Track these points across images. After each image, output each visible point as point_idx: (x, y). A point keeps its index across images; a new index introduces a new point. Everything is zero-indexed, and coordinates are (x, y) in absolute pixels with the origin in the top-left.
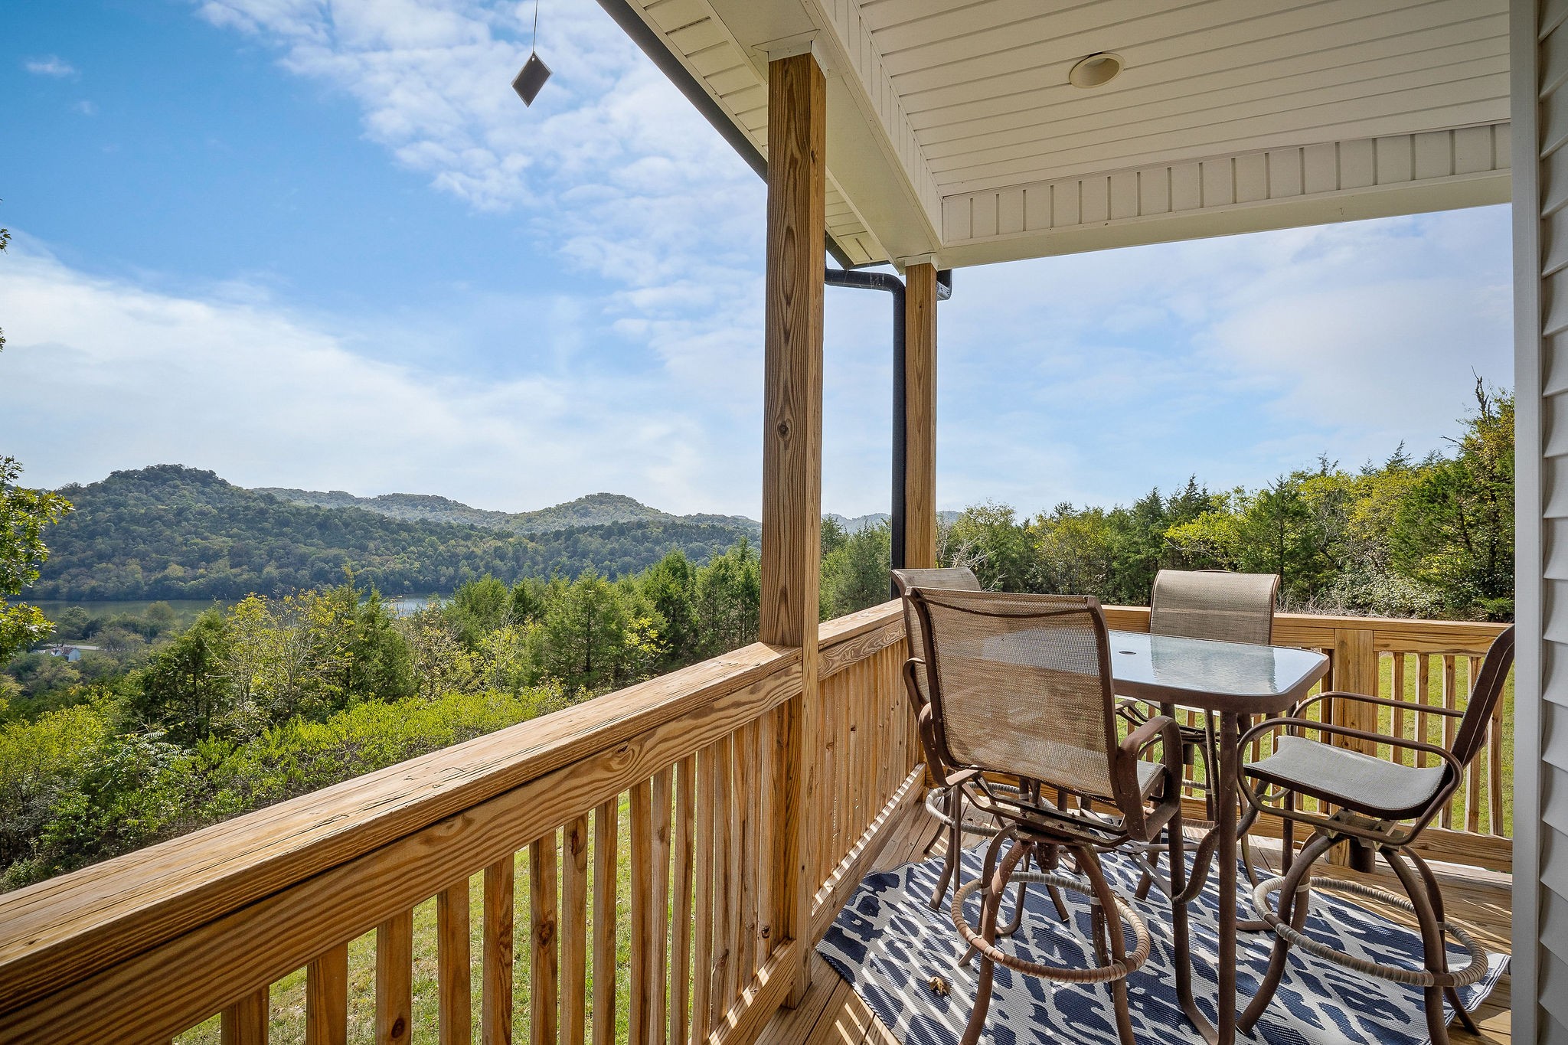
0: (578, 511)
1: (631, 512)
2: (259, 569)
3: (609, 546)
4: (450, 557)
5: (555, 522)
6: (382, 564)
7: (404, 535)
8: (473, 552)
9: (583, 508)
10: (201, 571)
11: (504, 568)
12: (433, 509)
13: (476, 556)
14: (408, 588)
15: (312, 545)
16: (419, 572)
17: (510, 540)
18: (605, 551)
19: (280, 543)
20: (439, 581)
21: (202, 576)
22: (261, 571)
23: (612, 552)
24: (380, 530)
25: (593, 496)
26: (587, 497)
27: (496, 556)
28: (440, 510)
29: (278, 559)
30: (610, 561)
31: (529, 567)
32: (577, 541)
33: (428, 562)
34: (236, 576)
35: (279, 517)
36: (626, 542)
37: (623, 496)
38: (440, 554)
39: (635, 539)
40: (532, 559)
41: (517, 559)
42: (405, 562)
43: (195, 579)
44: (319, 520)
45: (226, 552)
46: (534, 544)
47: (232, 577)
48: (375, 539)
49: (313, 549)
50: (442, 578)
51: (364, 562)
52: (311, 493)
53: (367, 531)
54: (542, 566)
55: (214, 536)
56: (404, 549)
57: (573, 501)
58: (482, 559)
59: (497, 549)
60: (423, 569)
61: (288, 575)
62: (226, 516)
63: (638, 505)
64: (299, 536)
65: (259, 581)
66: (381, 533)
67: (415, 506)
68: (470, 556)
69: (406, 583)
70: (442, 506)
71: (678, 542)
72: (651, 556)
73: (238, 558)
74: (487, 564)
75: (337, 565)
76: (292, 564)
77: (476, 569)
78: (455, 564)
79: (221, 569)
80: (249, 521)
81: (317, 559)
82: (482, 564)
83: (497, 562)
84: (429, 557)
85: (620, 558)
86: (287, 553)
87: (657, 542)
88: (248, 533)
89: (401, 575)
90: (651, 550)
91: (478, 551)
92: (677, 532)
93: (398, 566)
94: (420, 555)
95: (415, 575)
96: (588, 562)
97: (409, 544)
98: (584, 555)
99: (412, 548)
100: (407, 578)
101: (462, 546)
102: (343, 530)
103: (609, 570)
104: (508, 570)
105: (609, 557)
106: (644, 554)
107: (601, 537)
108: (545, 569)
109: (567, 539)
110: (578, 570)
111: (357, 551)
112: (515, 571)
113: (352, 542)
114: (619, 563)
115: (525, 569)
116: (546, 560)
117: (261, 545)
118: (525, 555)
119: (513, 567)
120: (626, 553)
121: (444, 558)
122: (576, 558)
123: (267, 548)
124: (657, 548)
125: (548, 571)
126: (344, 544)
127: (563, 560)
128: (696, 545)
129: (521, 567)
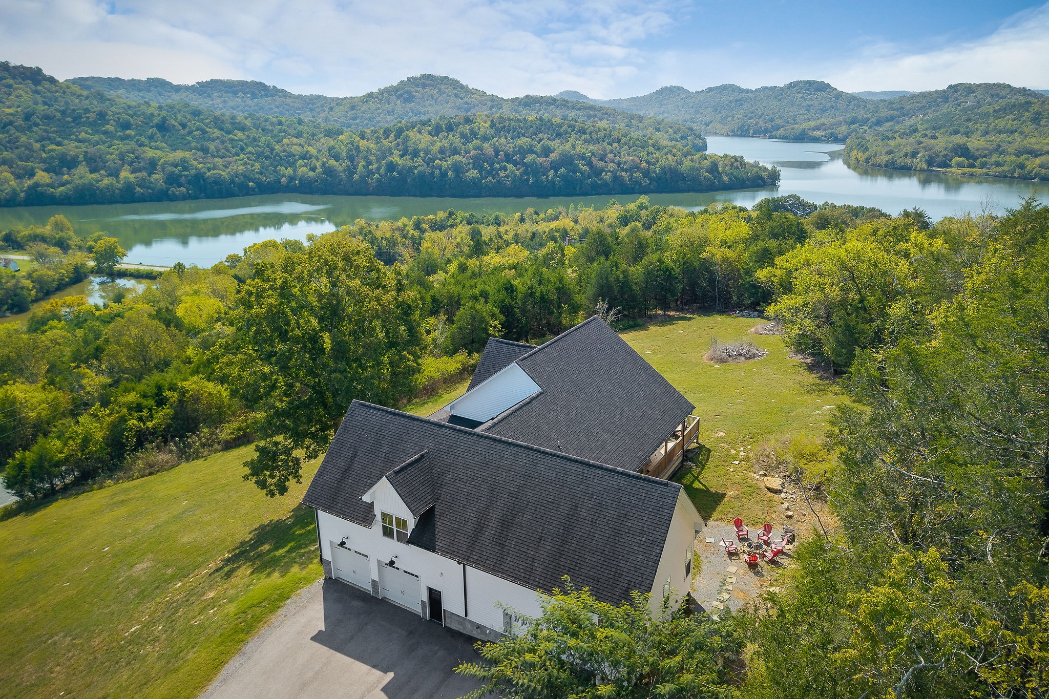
0: (401, 96)
1: (456, 96)
2: (115, 173)
3: (438, 144)
4: (286, 156)
5: (379, 109)
6: (225, 167)
7: (240, 135)
8: (308, 152)
9: (407, 92)
10: (66, 177)
11: (340, 168)
12: (254, 96)
13: (311, 156)
14: (253, 189)
15: (157, 148)
16: (261, 173)
17: (341, 137)
18: (435, 148)
19: (128, 147)
20: (280, 182)
21: (68, 182)
22: (117, 176)
23: (442, 151)
24: (215, 130)
25: (415, 79)
26: (409, 79)
27: (330, 156)
28: (262, 97)
29: (131, 164)
30: (441, 160)
31: (364, 166)
32: (407, 139)
33: (267, 163)
34: (98, 181)
35: (119, 119)
36: (455, 139)
37: (446, 78)
38: (277, 154)
39: (463, 135)
40: (365, 158)
41: (351, 158)
42: (245, 163)
43: (62, 185)
44: (156, 121)
45: (81, 157)
46: (365, 142)
47: (94, 183)
48: (213, 140)
49: (159, 153)
50: (283, 179)
51: (209, 165)
52: (129, 81)
53: (204, 132)
54: (375, 166)
55: (66, 142)
56: (242, 149)
57: (395, 84)
58: (317, 159)
59: (330, 149)
60: (264, 170)
61: (143, 180)
62: (69, 119)
63: (462, 87)
64: (143, 139)
65: (119, 186)
66: (218, 133)
67: (235, 93)
68: (305, 156)
69: (251, 184)
70: (262, 92)
71: (506, 138)
72: (480, 155)
73: (94, 163)
74: (323, 165)
75: (185, 169)
76: (144, 168)
77: (313, 169)
78: (292, 164)
79: (82, 175)
80: (92, 125)
81: (165, 162)
82: (318, 164)
83: (332, 162)
84: (267, 158)
85: (450, 157)
86: (137, 158)
87: (485, 139)
88: (96, 138)
89: (245, 176)
90: (479, 148)
91: (312, 150)
92: (504, 127)
93: (241, 168)
94: (259, 155)
95: (257, 176)
96: (419, 161)
97: (246, 144)
98: (415, 154)
99: (250, 149)
100: (250, 180)
101: (296, 145)
102: (182, 132)
103: (440, 170)
104: (344, 171)
105: (439, 156)
106: (473, 153)
107: (430, 133)
108: (378, 169)
109: (397, 137)
110: (411, 170)
111: (200, 154)
112: (351, 172)
113: (193, 144)
114: (450, 162)
115: (360, 168)
116: (378, 160)
117: (111, 150)
118: (358, 155)
119: (348, 167)
120: (455, 151)
121: (281, 159)
122: (408, 157)
123: (117, 152)
124: (486, 145)
125: (382, 171)
126: (186, 147)
127: (396, 159)
128: (523, 141)
129: (355, 167)
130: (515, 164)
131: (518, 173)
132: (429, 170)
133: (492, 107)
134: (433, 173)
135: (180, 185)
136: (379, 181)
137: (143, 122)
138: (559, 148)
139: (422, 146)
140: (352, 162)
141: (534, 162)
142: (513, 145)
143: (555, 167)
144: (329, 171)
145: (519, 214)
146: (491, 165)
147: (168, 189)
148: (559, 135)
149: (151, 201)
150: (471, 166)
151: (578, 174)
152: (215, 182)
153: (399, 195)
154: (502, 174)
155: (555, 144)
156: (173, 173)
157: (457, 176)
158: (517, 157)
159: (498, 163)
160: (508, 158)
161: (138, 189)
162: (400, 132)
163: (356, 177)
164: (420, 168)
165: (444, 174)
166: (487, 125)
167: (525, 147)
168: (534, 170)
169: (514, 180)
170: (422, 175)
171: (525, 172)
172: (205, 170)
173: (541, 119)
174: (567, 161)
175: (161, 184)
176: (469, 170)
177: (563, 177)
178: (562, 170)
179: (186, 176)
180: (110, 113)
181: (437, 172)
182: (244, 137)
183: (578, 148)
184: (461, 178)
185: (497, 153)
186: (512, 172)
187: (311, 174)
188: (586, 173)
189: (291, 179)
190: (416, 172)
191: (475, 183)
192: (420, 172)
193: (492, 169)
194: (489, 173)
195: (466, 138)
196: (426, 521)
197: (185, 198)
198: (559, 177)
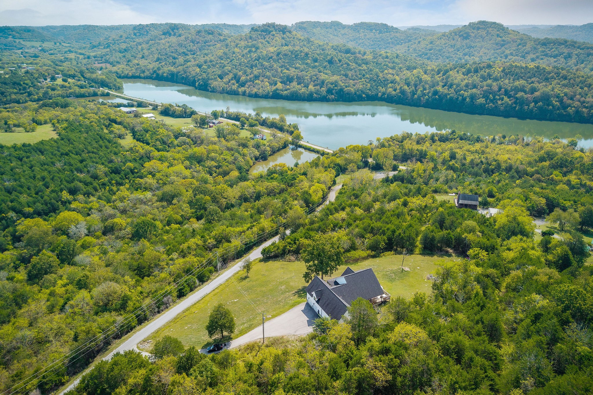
3: (466, 81)
4: (384, 81)
6: (354, 85)
7: (364, 67)
8: (395, 79)
10: (288, 86)
11: (409, 91)
13: (396, 82)
14: (364, 98)
15: (326, 74)
16: (370, 90)
17: (414, 72)
18: (463, 83)
19: (315, 73)
20: (378, 95)
21: (289, 89)
22: (308, 87)
23: (467, 86)
24: (354, 64)
27: (405, 83)
29: (314, 81)
30: (464, 91)
31: (421, 91)
32: (449, 76)
33: (374, 84)
34: (300, 90)
35: (313, 56)
36: (476, 79)
38: (380, 80)
39: (482, 76)
40: (423, 86)
41: (416, 85)
42: (364, 84)
43: (286, 90)
44: (329, 58)
45: (295, 77)
46: (426, 76)
47: (298, 90)
48: (351, 70)
49: (327, 76)
50: (380, 94)
51: (347, 84)
53: (348, 65)
54: (427, 91)
55: (291, 68)
56: (364, 76)
58: (399, 84)
60: (371, 88)
61: (318, 90)
62: (294, 56)
64: (321, 68)
65: (308, 92)
66: (354, 66)
68: (393, 82)
69: (363, 95)
71: (509, 79)
72: (489, 89)
73: (300, 80)
74: (401, 88)
75: (336, 86)
76: (319, 84)
77: (395, 90)
78: (386, 85)
79: (294, 86)
80: (303, 59)
81: (328, 82)
82: (398, 88)
83: (406, 87)
84: (375, 81)
85: (470, 89)
86: (317, 78)
87: (496, 79)
88: (302, 67)
89: (362, 91)
90: (490, 86)
91: (397, 78)
92: (511, 72)
93: (361, 86)
94: (371, 79)
95: (367, 91)
96: (452, 90)
97: (366, 73)
98: (451, 86)
99: (367, 76)
100: (364, 93)
101: (390, 74)
102: (339, 65)
103: (463, 96)
104: (410, 92)
105: (464, 88)
106: (485, 88)
107: (463, 74)
108: (429, 93)
109: (444, 75)
110: (446, 95)
111: (344, 78)
112: (413, 93)
113: (342, 72)
114: (469, 93)
115: (419, 92)
116: (430, 87)
117: (307, 74)
118: (420, 83)
119: (413, 91)
120: (475, 86)
121: (381, 82)
122: (446, 87)
123: (310, 75)
124: (495, 84)
125: (430, 95)
126: (339, 73)
127: (439, 88)
128: (521, 82)
129: (416, 91)
130: (509, 97)
131: (510, 102)
132: (456, 96)
133: (520, 44)
134: (458, 98)
135: (332, 94)
136: (427, 100)
137: (323, 58)
138: (543, 88)
139: (456, 82)
140: (416, 87)
141: (522, 97)
142: (512, 85)
143: (536, 101)
144: (403, 92)
145: (492, 137)
146: (494, 97)
147: (327, 96)
148: (547, 79)
149: (319, 101)
150: (481, 96)
151: (551, 107)
152: (347, 93)
153: (436, 109)
154: (500, 102)
155: (540, 86)
156: (330, 88)
157: (472, 101)
158: (512, 93)
159: (499, 96)
160: (506, 93)
161: (315, 95)
162: (446, 71)
163: (416, 96)
164: (451, 95)
165: (464, 99)
166: (500, 70)
167: (519, 87)
168: (521, 102)
169: (506, 107)
170: (451, 99)
171: (515, 103)
172: (344, 87)
173: (538, 67)
174: (546, 98)
175: (324, 93)
176: (480, 98)
177: (540, 108)
178: (540, 104)
179: (336, 90)
180: (310, 53)
181: (460, 98)
182: (366, 68)
183: (556, 90)
184: (474, 102)
185: (500, 89)
186: (506, 102)
187: (394, 92)
188: (557, 106)
189: (384, 94)
190: (448, 97)
191: (482, 106)
192: (451, 97)
193: (494, 99)
194: (492, 101)
195: (484, 78)
196: (319, 300)
197: (333, 100)
198: (537, 107)
